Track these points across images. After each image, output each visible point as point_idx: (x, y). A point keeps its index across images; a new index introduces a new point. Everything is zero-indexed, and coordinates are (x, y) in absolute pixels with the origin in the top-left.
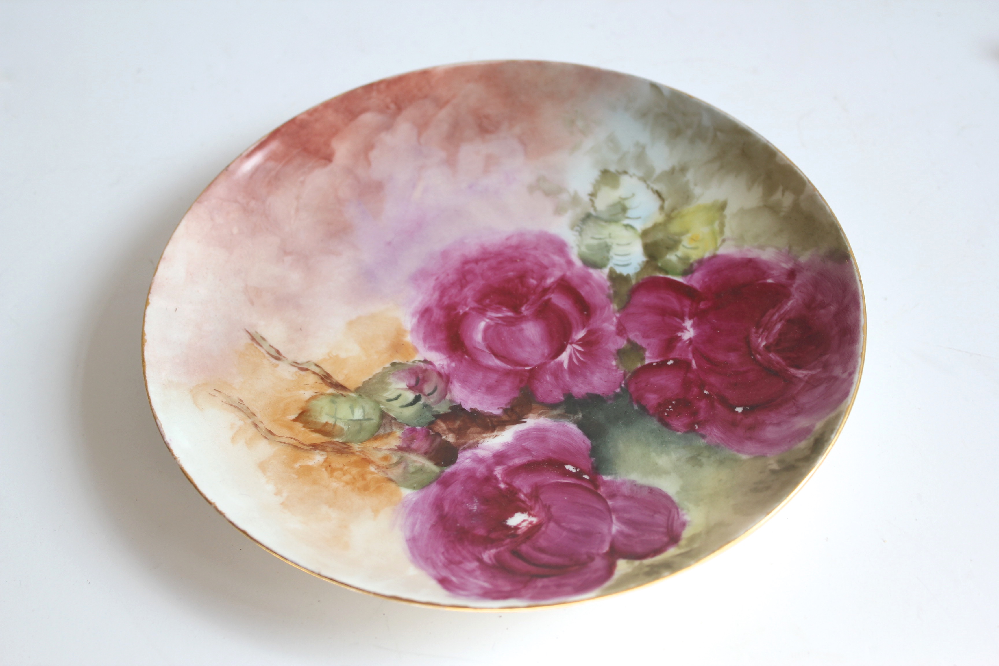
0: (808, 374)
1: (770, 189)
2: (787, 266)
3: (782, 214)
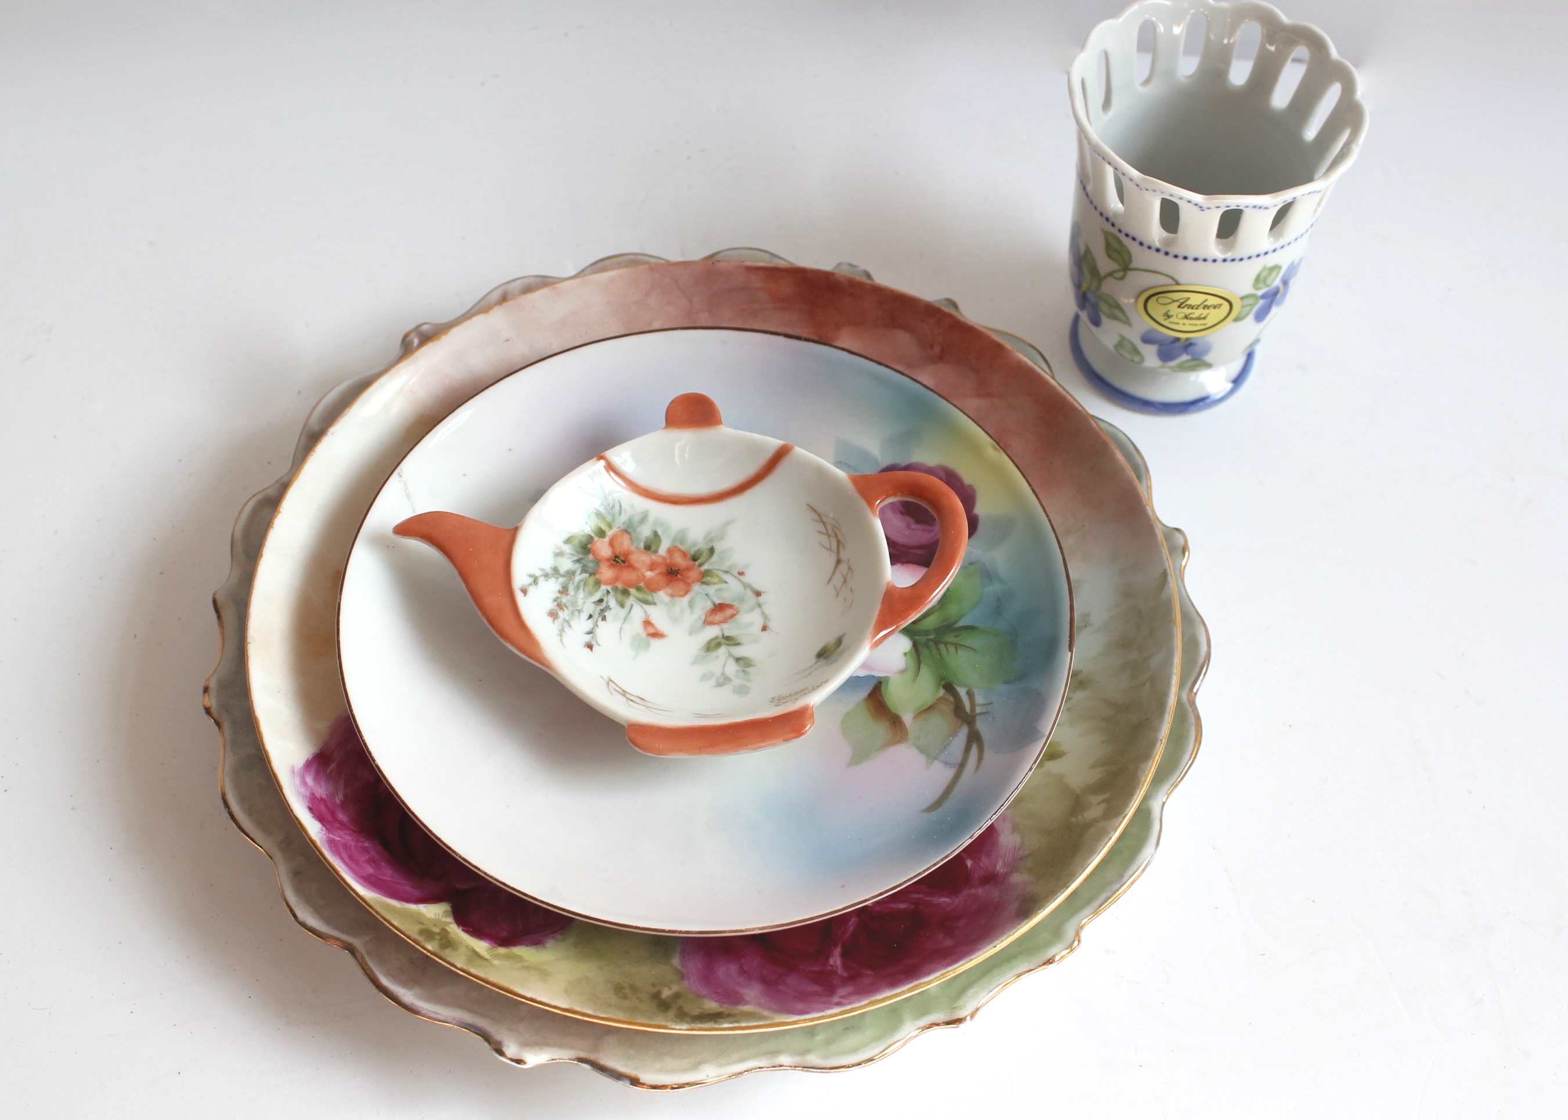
0: (837, 967)
1: (1098, 788)
2: (1000, 867)
3: (1073, 820)
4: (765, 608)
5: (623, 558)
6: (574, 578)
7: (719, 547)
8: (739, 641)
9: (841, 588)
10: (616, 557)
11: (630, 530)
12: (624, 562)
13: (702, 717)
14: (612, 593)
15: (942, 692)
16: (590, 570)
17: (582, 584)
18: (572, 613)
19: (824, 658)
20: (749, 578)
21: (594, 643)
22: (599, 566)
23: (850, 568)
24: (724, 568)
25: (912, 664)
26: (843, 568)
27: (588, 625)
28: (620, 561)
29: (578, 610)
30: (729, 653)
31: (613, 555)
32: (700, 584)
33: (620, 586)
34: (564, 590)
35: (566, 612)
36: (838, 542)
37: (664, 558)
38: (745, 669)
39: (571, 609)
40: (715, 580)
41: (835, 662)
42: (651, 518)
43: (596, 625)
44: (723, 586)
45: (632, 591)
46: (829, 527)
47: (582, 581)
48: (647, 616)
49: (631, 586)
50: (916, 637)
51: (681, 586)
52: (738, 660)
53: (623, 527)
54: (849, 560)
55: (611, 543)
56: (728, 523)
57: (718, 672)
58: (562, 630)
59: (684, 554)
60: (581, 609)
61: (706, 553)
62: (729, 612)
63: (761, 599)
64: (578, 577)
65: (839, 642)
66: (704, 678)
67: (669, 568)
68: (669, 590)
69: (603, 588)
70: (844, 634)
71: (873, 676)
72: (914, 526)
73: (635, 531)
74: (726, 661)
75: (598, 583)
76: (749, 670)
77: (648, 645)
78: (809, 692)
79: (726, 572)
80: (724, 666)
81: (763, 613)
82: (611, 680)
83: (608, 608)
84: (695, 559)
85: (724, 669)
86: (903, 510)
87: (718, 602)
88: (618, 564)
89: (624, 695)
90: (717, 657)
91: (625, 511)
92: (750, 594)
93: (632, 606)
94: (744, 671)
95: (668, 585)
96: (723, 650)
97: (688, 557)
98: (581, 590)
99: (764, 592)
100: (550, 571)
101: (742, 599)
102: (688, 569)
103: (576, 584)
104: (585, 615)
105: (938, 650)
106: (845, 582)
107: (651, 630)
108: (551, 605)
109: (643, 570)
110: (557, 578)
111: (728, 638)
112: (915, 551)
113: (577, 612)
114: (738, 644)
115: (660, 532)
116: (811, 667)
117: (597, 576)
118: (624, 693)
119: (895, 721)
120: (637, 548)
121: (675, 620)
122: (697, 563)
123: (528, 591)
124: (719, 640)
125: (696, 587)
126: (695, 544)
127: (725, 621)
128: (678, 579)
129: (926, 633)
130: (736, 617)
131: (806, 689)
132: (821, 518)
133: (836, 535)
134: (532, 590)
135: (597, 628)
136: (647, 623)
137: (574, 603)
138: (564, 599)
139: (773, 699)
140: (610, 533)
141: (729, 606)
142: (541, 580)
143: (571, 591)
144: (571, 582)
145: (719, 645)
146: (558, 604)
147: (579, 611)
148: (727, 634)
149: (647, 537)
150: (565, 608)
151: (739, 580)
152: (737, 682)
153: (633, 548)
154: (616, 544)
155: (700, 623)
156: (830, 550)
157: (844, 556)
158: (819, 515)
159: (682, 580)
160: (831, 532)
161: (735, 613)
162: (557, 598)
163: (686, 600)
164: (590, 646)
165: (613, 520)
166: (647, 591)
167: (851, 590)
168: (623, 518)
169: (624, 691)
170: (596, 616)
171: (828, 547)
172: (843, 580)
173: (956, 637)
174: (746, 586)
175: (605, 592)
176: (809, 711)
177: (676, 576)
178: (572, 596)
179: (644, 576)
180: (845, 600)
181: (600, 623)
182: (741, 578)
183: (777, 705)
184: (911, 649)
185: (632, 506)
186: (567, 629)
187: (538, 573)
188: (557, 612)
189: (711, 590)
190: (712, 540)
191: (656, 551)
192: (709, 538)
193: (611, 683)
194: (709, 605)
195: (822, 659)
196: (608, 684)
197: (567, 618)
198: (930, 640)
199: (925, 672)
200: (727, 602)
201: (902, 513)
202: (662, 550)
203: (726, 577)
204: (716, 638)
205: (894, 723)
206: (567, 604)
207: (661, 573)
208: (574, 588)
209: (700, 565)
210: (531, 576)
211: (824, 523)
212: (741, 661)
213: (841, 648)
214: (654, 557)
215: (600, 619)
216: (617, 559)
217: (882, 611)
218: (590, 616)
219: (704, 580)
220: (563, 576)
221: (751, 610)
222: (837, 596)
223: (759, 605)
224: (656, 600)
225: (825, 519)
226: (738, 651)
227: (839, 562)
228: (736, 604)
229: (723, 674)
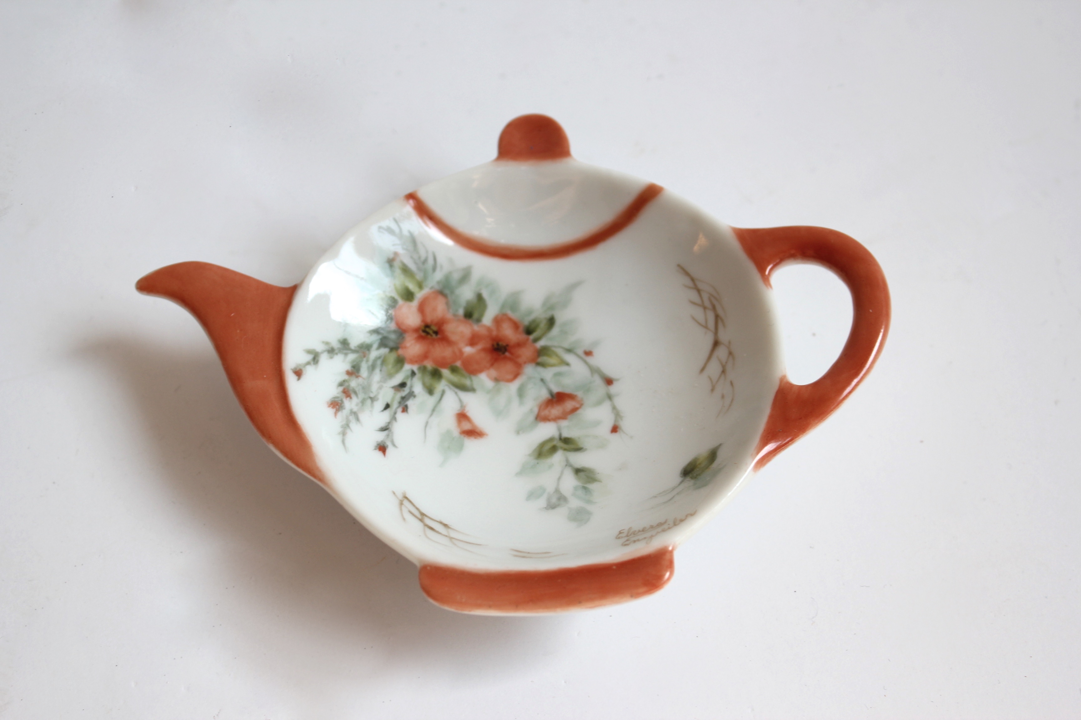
4: (618, 402)
5: (435, 328)
6: (369, 353)
7: (561, 317)
8: (581, 446)
9: (717, 381)
10: (427, 326)
11: (447, 292)
12: (436, 333)
13: (524, 557)
14: (418, 375)
16: (391, 344)
17: (379, 362)
18: (363, 402)
19: (692, 478)
20: (597, 360)
21: (389, 443)
22: (403, 338)
23: (730, 353)
24: (566, 345)
26: (722, 352)
27: (383, 418)
28: (431, 332)
29: (371, 398)
30: (567, 461)
31: (423, 324)
32: (533, 365)
33: (429, 365)
34: (354, 371)
35: (355, 400)
36: (717, 317)
37: (489, 329)
38: (585, 485)
39: (361, 396)
40: (553, 360)
41: (705, 485)
42: (475, 276)
43: (394, 418)
44: (564, 369)
45: (446, 372)
46: (705, 296)
47: (379, 358)
48: (463, 406)
49: (444, 365)
51: (509, 367)
52: (578, 471)
53: (437, 287)
54: (730, 343)
55: (421, 309)
56: (573, 287)
57: (550, 486)
58: (346, 427)
59: (516, 325)
60: (375, 397)
61: (543, 325)
62: (569, 405)
63: (613, 389)
64: (374, 354)
65: (713, 455)
66: (532, 495)
67: (495, 344)
68: (493, 372)
69: (407, 367)
70: (720, 445)
73: (452, 292)
74: (562, 473)
75: (400, 361)
76: (591, 486)
77: (461, 447)
78: (669, 528)
79: (569, 351)
80: (559, 479)
81: (614, 408)
82: (406, 498)
83: (411, 395)
84: (529, 331)
85: (558, 484)
87: (556, 390)
88: (429, 336)
89: (421, 520)
90: (551, 467)
91: (441, 267)
92: (598, 382)
93: (443, 393)
94: (585, 488)
95: (492, 365)
96: (558, 457)
97: (521, 329)
98: (377, 371)
99: (617, 380)
100: (336, 345)
101: (587, 388)
102: (519, 345)
103: (370, 363)
104: (379, 405)
106: (724, 372)
107: (467, 426)
108: (333, 391)
109: (461, 345)
110: (346, 354)
111: (566, 441)
113: (369, 401)
114: (578, 449)
115: (485, 295)
116: (674, 489)
117: (400, 352)
118: (422, 517)
120: (455, 315)
121: (499, 413)
122: (532, 337)
123: (304, 372)
124: (555, 443)
125: (529, 370)
126: (530, 312)
127: (564, 416)
128: (506, 358)
130: (579, 411)
131: (665, 522)
132: (695, 285)
133: (714, 308)
134: (310, 372)
135: (394, 422)
136: (462, 416)
137: (366, 388)
138: (354, 383)
139: (620, 533)
140: (419, 295)
141: (570, 397)
142: (324, 358)
143: (364, 372)
144: (365, 359)
145: (554, 449)
146: (344, 389)
147: (373, 399)
148: (565, 434)
149: (468, 303)
150: (353, 396)
151: (586, 362)
152: (575, 503)
153: (449, 316)
154: (428, 310)
155: (532, 418)
156: (706, 327)
157: (723, 336)
158: (693, 280)
159: (510, 359)
160: (707, 303)
161: (577, 406)
162: (344, 381)
163: (514, 386)
164: (382, 448)
165: (425, 277)
166: (464, 372)
167: (732, 384)
168: (438, 276)
169: (423, 514)
170: (395, 405)
171: (703, 323)
172: (720, 369)
174: (594, 370)
175: (409, 373)
176: (667, 557)
177: (504, 353)
178: (364, 379)
179: (461, 352)
180: (723, 397)
181: (400, 415)
182: (589, 359)
183: (625, 545)
185: (451, 261)
186: (353, 425)
187: (319, 347)
188: (342, 401)
189: (548, 374)
190: (552, 308)
191: (479, 320)
192: (549, 304)
193: (406, 502)
194: (544, 395)
195: (688, 479)
196: (401, 503)
197: (355, 409)
200: (567, 391)
202: (488, 319)
203: (569, 358)
204: (551, 439)
206: (357, 390)
207: (484, 350)
208: (368, 368)
209: (536, 340)
210: (309, 352)
211: (699, 291)
212: (582, 474)
213: (715, 465)
214: (476, 328)
215: (400, 410)
216: (428, 330)
217: (772, 417)
218: (387, 406)
219: (541, 359)
220: (354, 351)
221: (599, 403)
222: (713, 390)
223: (610, 397)
224: (476, 385)
225: (700, 286)
226: (579, 460)
227: (716, 344)
228: (580, 394)
229: (557, 491)
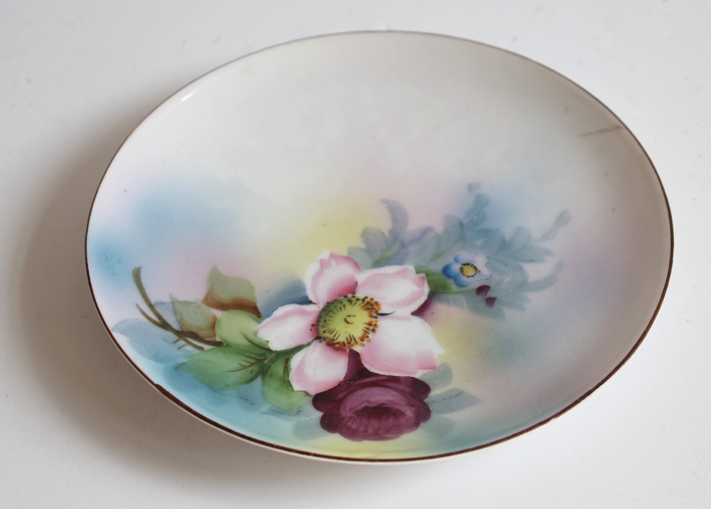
15: (218, 339)
25: (256, 340)
50: (274, 355)
71: (268, 317)
72: (364, 405)
86: (383, 406)
105: (253, 358)
112: (344, 393)
119: (223, 306)
129: (273, 361)
173: (252, 371)
184: (269, 347)
198: (266, 359)
199: (244, 342)
201: (382, 404)
205: (223, 305)
